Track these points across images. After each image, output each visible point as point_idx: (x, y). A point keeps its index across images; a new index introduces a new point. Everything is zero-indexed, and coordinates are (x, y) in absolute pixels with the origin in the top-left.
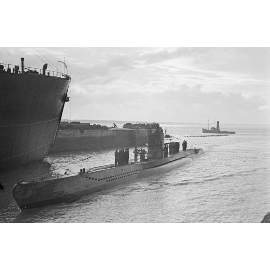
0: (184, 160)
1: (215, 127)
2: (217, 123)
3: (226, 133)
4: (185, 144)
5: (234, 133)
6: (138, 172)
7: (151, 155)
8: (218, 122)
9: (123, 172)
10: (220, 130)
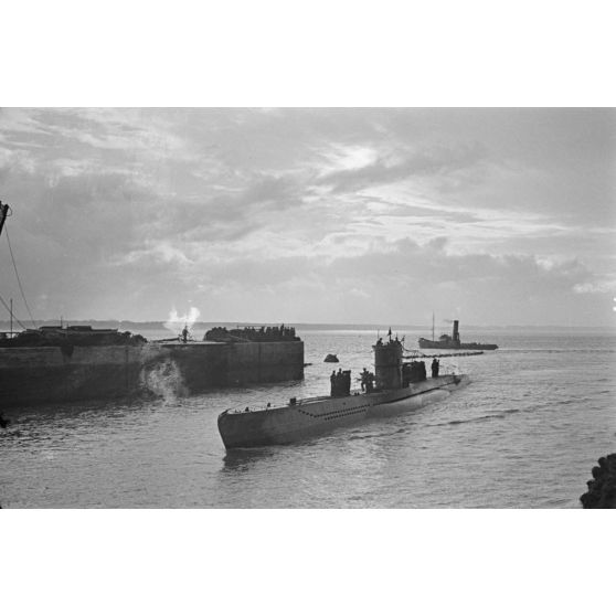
0: (436, 392)
1: (450, 333)
2: (452, 325)
3: (478, 348)
4: (435, 366)
5: (494, 347)
6: (367, 408)
7: (382, 384)
8: (456, 323)
9: (346, 407)
10: (462, 341)
